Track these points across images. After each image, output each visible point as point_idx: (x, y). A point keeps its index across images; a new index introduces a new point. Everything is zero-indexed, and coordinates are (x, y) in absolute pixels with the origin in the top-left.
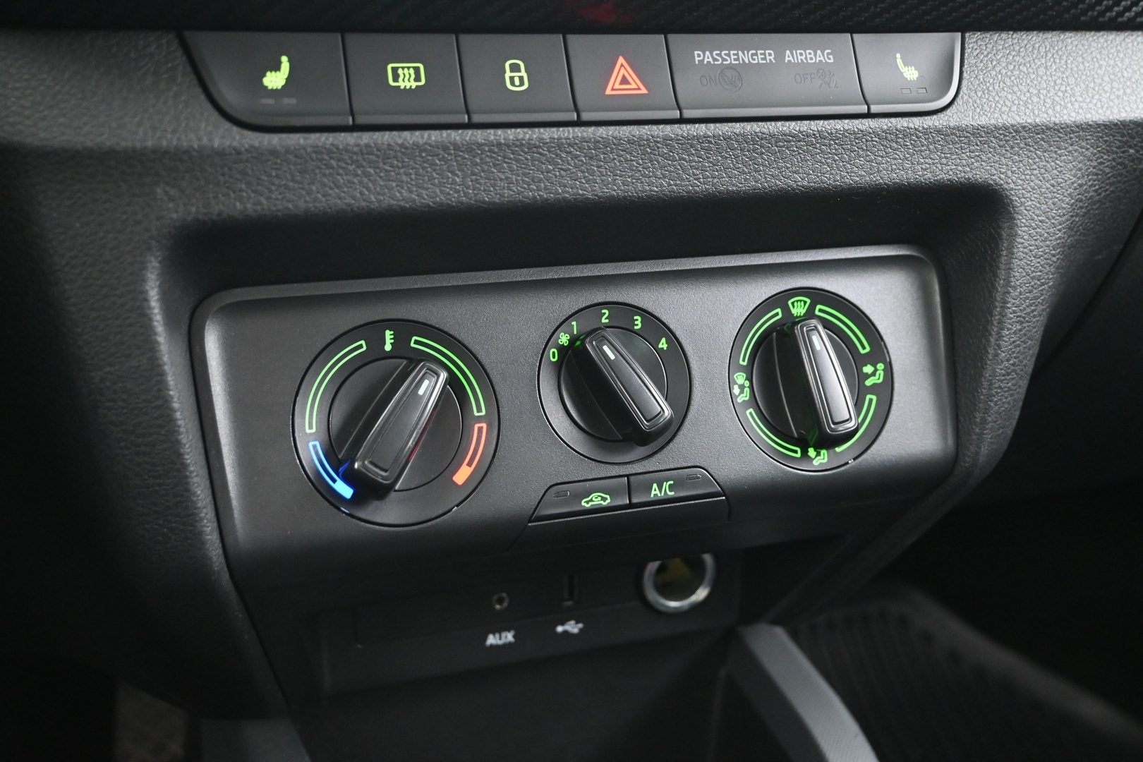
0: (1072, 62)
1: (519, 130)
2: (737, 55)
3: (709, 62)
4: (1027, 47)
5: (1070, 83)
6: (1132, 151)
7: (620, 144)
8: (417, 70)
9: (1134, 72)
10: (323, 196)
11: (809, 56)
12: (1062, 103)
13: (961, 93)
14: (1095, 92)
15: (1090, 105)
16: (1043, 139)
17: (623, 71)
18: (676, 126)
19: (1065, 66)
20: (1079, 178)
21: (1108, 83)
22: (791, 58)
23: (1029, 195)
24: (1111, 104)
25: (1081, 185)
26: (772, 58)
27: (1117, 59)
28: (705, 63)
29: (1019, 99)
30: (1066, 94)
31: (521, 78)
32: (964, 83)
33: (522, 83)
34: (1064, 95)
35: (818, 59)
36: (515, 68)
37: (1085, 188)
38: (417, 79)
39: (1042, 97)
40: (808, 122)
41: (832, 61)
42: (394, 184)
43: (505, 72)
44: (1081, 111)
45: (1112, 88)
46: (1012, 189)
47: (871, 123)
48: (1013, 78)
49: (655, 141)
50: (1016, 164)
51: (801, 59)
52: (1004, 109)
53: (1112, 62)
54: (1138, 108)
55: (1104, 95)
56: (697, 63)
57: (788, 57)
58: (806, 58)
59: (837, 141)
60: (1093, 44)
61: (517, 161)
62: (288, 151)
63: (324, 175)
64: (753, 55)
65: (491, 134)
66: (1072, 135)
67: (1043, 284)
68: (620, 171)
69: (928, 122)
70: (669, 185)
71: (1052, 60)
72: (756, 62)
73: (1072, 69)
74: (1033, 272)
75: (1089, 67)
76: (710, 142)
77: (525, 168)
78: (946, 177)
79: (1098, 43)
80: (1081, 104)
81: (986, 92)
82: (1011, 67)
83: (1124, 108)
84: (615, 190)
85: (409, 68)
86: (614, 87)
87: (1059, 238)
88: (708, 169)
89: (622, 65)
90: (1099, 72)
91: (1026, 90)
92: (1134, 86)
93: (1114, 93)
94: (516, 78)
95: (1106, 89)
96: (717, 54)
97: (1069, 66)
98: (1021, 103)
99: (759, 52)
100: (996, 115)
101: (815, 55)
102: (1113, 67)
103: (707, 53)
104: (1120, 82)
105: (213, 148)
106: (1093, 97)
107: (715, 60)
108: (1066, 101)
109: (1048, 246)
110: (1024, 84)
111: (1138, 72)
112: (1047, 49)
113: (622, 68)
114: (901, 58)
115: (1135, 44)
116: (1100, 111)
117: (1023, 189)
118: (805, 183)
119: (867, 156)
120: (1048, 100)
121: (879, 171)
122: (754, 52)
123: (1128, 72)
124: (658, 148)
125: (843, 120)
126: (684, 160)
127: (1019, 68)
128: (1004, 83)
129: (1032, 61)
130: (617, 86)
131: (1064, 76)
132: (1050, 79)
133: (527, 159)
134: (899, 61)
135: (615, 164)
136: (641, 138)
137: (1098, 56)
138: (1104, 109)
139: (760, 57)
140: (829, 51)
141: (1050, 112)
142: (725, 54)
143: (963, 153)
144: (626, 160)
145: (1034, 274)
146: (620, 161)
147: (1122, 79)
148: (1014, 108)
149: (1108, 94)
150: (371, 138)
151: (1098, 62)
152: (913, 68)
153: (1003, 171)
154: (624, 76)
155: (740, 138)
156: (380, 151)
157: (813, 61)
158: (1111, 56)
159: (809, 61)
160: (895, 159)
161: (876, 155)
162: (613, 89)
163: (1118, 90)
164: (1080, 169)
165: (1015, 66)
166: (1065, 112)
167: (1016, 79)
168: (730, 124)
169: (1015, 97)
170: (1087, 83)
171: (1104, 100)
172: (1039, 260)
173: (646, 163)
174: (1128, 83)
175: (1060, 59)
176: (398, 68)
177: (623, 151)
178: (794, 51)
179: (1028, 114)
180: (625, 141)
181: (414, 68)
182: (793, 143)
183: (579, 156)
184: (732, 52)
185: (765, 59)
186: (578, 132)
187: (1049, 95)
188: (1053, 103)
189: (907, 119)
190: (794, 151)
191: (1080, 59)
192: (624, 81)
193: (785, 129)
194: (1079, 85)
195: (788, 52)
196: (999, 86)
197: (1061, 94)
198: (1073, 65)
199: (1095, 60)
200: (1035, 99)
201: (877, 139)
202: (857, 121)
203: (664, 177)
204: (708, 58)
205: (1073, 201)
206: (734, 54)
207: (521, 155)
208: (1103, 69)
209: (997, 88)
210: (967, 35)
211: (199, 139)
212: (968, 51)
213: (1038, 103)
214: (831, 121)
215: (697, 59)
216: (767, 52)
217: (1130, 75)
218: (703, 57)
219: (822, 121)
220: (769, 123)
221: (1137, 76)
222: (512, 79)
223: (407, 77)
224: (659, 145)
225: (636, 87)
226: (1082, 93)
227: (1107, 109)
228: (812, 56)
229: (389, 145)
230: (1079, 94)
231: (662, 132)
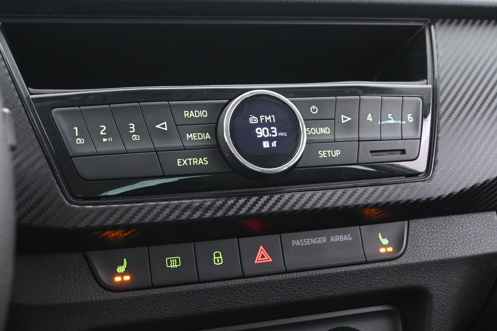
0: (457, 229)
1: (219, 282)
2: (310, 240)
3: (298, 245)
4: (437, 224)
5: (456, 239)
6: (484, 266)
7: (260, 285)
8: (178, 260)
9: (485, 232)
10: (139, 315)
11: (341, 238)
12: (452, 249)
13: (407, 249)
14: (467, 243)
15: (465, 249)
16: (443, 266)
17: (262, 252)
18: (284, 275)
19: (454, 232)
20: (461, 280)
21: (473, 237)
22: (333, 240)
23: (438, 289)
24: (474, 247)
25: (462, 282)
26: (325, 240)
27: (478, 226)
28: (297, 245)
29: (433, 249)
30: (454, 245)
31: (220, 259)
32: (409, 243)
33: (220, 261)
34: (453, 245)
35: (345, 239)
36: (217, 255)
37: (464, 283)
38: (178, 263)
39: (443, 247)
40: (340, 268)
41: (351, 239)
42: (168, 308)
43: (214, 257)
44: (460, 252)
45: (475, 240)
46: (430, 288)
47: (367, 266)
48: (430, 239)
49: (275, 282)
50: (432, 277)
51: (338, 240)
52: (427, 254)
53: (475, 228)
54: (486, 249)
55: (471, 244)
56: (293, 245)
57: (332, 239)
58: (340, 239)
59: (352, 275)
60: (468, 220)
61: (218, 295)
62: (126, 299)
63: (140, 307)
64: (317, 240)
65: (207, 285)
66: (457, 263)
67: (446, 326)
68: (260, 295)
69: (393, 263)
70: (281, 299)
71: (448, 229)
72: (318, 243)
73: (457, 233)
74: (441, 321)
75: (465, 231)
76: (299, 280)
77: (221, 298)
78: (401, 285)
79: (470, 219)
80: (461, 249)
81: (418, 247)
82: (430, 234)
83: (480, 249)
84: (258, 303)
85: (174, 259)
86: (258, 260)
87: (453, 306)
88: (297, 291)
89: (262, 250)
90: (470, 233)
91: (436, 245)
92: (485, 238)
93: (476, 242)
94: (218, 259)
95: (472, 241)
96: (301, 241)
97: (456, 231)
98: (434, 251)
99: (320, 238)
100: (422, 258)
101: (344, 237)
102: (476, 230)
103: (298, 241)
104: (479, 237)
105: (97, 301)
106: (466, 245)
107: (301, 243)
108: (454, 248)
109: (447, 310)
110: (435, 242)
111: (487, 231)
112: (446, 224)
113: (262, 251)
114: (381, 235)
115: (486, 218)
116: (469, 251)
117: (436, 287)
118: (339, 293)
119: (366, 279)
120: (446, 249)
121: (371, 285)
122: (317, 238)
123: (482, 232)
124: (276, 284)
125: (355, 266)
126: (287, 288)
127: (433, 235)
128: (426, 242)
129: (439, 231)
130: (260, 259)
131: (453, 236)
132: (447, 238)
133: (222, 294)
134: (380, 237)
135: (258, 293)
136: (269, 281)
137: (469, 226)
138: (471, 250)
139: (320, 240)
140: (350, 235)
141: (447, 254)
142: (305, 241)
143: (408, 275)
144: (263, 291)
145: (441, 322)
146: (260, 291)
147: (480, 236)
148: (431, 254)
149: (473, 243)
150: (159, 291)
151: (469, 229)
152: (386, 239)
153: (426, 280)
154: (262, 254)
155: (311, 277)
156: (162, 296)
157: (343, 240)
158: (475, 225)
159: (341, 240)
160: (378, 280)
161: (370, 279)
162: (258, 261)
163: (478, 241)
164: (461, 276)
165: (431, 234)
166: (453, 253)
167: (432, 240)
168: (307, 272)
169: (431, 248)
170: (464, 239)
171: (471, 246)
172: (443, 316)
173: (271, 291)
174: (482, 237)
175: (452, 228)
176: (170, 259)
177: (261, 287)
178: (335, 237)
179: (436, 256)
180: (262, 283)
181: (176, 259)
182: (333, 277)
183: (244, 291)
184: (308, 239)
185: (322, 241)
186: (243, 281)
187: (446, 246)
188: (448, 250)
189: (383, 263)
190: (334, 280)
191: (461, 228)
192: (263, 256)
193: (330, 272)
194: (460, 240)
195: (332, 237)
196: (424, 244)
197: (452, 245)
198: (458, 231)
199: (468, 227)
200: (440, 248)
201: (370, 273)
202: (361, 266)
203: (279, 296)
204: (298, 243)
205: (458, 289)
206: (309, 240)
207: (220, 293)
208: (471, 231)
209: (423, 245)
210: (411, 221)
211: (91, 298)
212: (410, 228)
213: (441, 250)
214: (350, 267)
215: (293, 244)
216: (323, 238)
217: (483, 233)
218: (296, 243)
219: (346, 267)
220: (323, 270)
221: (486, 233)
222: (216, 260)
223: (173, 263)
224: (277, 283)
225: (268, 259)
226: (461, 244)
227: (473, 250)
228: (342, 238)
229: (166, 293)
230: (460, 244)
231: (278, 278)
